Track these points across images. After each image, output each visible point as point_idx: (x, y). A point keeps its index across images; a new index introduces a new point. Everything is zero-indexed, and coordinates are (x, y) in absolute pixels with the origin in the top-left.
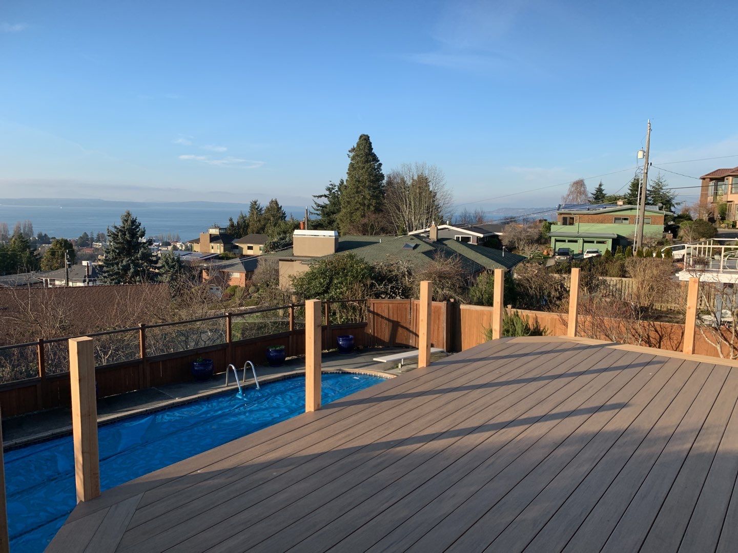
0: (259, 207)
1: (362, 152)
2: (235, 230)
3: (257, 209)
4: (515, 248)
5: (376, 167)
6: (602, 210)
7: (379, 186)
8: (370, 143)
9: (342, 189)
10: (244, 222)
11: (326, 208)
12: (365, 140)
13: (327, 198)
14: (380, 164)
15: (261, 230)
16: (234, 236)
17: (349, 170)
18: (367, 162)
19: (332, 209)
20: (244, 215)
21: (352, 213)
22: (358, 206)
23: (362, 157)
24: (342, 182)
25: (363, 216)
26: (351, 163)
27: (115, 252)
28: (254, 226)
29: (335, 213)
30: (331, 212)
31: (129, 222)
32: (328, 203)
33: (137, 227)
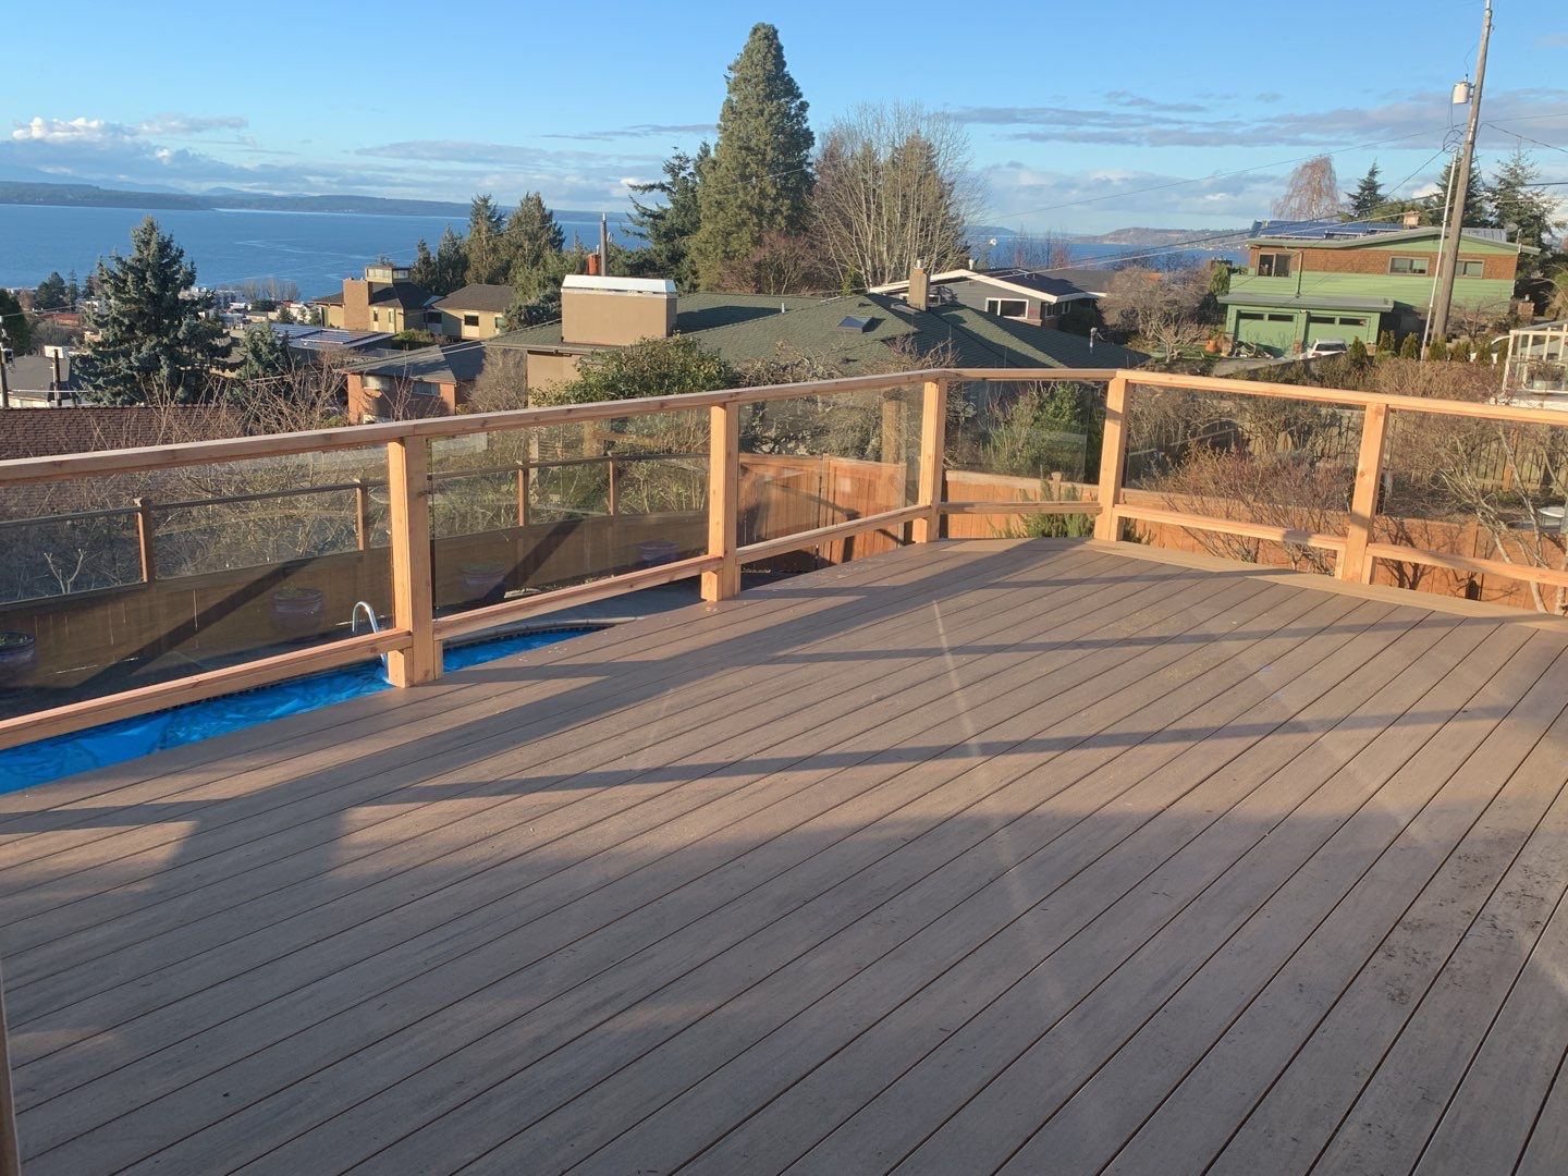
0: (494, 212)
1: (760, 71)
2: (433, 272)
3: (490, 217)
4: (1136, 332)
5: (793, 113)
6: (1362, 238)
7: (801, 163)
8: (779, 48)
9: (705, 169)
10: (457, 251)
11: (663, 218)
12: (768, 42)
13: (665, 193)
14: (804, 106)
15: (500, 275)
16: (429, 287)
17: (722, 117)
18: (769, 97)
19: (678, 222)
20: (456, 235)
21: (729, 234)
22: (745, 214)
23: (757, 85)
24: (706, 152)
25: (758, 242)
26: (729, 100)
27: (121, 324)
28: (480, 263)
29: (686, 234)
30: (678, 230)
31: (154, 246)
32: (669, 206)
33: (175, 260)
